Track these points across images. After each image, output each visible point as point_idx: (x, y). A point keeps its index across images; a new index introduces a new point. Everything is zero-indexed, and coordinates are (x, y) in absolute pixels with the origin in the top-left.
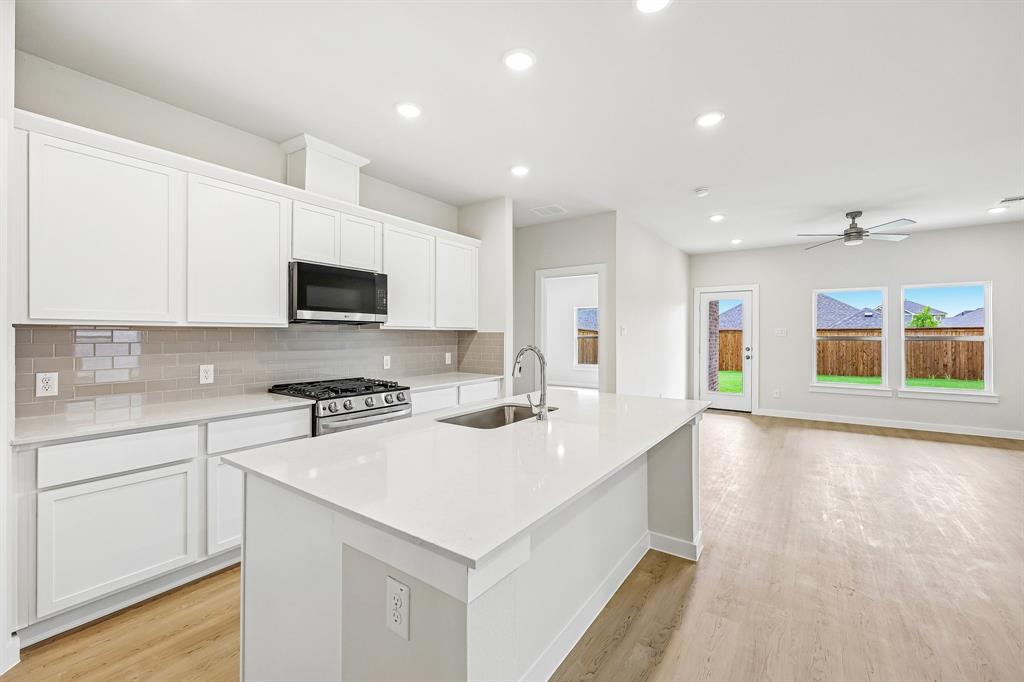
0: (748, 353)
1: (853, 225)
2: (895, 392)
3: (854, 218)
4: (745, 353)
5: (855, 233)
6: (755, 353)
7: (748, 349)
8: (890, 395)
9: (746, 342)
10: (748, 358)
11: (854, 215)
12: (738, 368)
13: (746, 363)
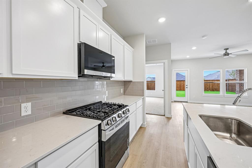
0: (187, 87)
1: (226, 52)
2: (224, 96)
3: (226, 50)
4: (186, 87)
5: (226, 54)
6: (189, 87)
7: (187, 85)
8: (223, 96)
9: (186, 84)
10: (187, 88)
11: (226, 49)
12: (184, 90)
13: (186, 89)
